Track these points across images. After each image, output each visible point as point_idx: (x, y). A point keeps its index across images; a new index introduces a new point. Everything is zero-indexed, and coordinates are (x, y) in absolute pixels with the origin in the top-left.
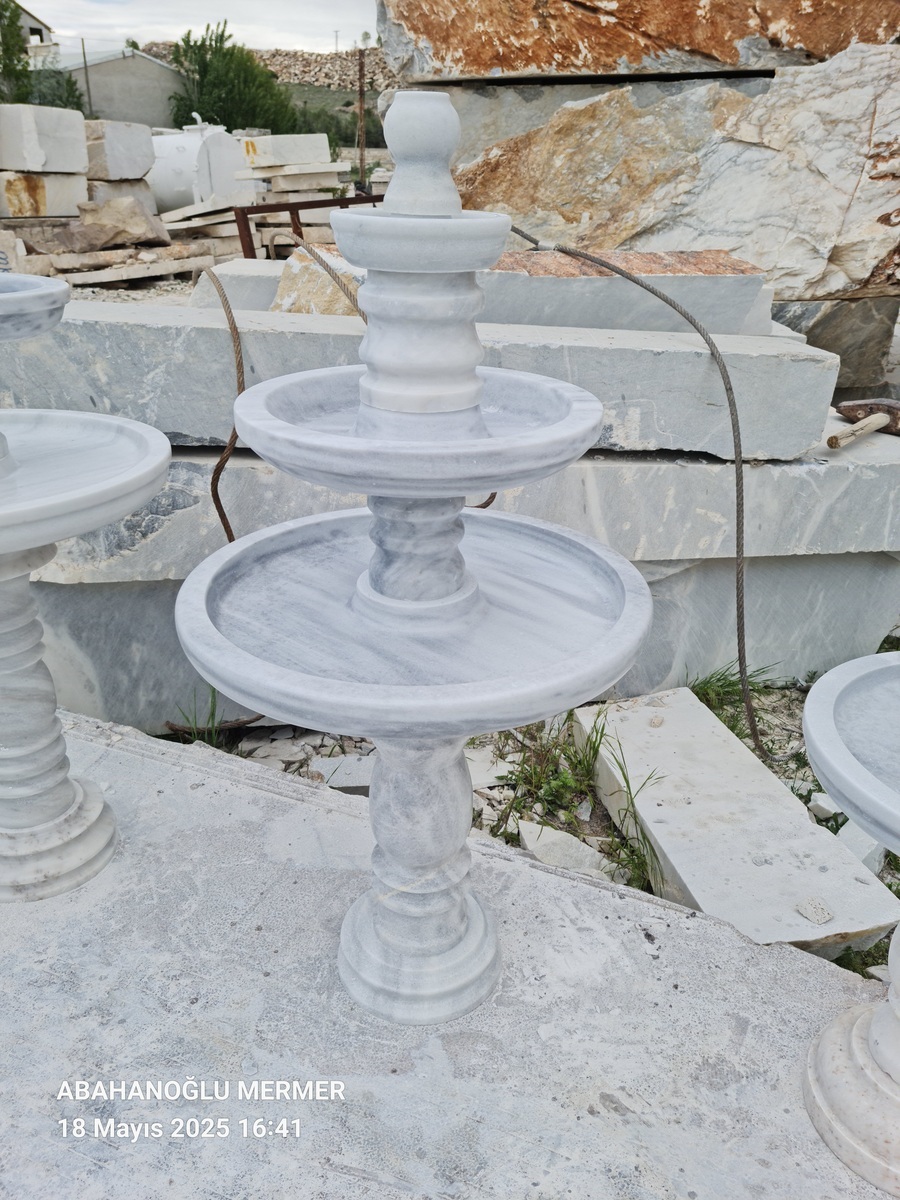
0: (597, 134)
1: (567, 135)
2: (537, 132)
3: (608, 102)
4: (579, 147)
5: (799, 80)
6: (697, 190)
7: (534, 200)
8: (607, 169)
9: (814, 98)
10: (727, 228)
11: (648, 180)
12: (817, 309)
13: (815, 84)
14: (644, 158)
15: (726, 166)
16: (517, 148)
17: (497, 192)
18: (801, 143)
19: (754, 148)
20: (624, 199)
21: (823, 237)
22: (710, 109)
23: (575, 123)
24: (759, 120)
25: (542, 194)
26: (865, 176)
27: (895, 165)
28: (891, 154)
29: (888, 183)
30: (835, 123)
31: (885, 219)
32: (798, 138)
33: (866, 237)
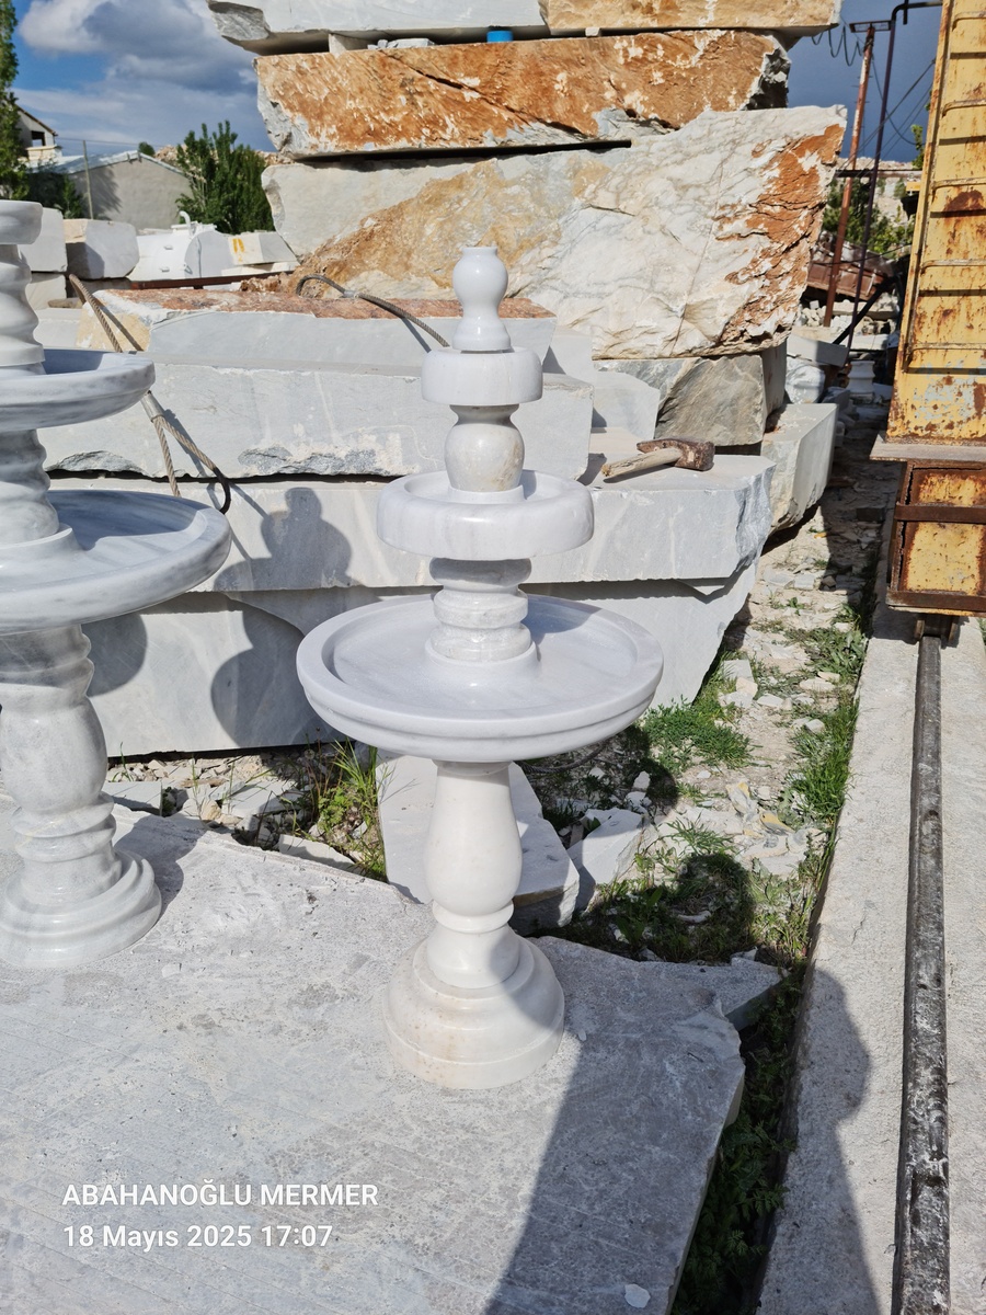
0: (465, 203)
1: (437, 205)
2: (410, 202)
3: (474, 173)
4: (449, 216)
5: (654, 148)
6: (560, 255)
7: (407, 267)
8: (476, 236)
9: (667, 165)
10: (589, 290)
11: (514, 246)
12: (678, 366)
13: (669, 152)
14: (510, 225)
15: (587, 231)
16: (394, 215)
17: (372, 260)
18: (656, 208)
19: (612, 213)
21: (677, 295)
22: (570, 178)
23: (443, 193)
24: (617, 188)
25: (415, 261)
26: (713, 237)
27: (739, 225)
28: (736, 216)
29: (735, 243)
30: (686, 188)
31: (732, 277)
32: (652, 203)
33: (715, 296)
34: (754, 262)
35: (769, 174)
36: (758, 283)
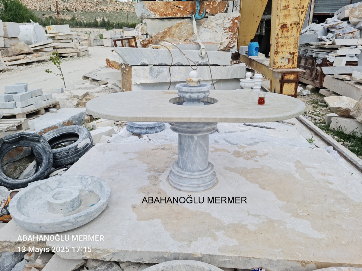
0: (182, 26)
1: (178, 27)
2: (173, 26)
3: (183, 21)
4: (180, 29)
5: (212, 18)
7: (173, 37)
8: (185, 32)
9: (214, 21)
11: (191, 33)
13: (214, 19)
16: (170, 29)
17: (167, 36)
19: (207, 28)
20: (188, 36)
21: (219, 41)
23: (179, 25)
24: (207, 24)
25: (175, 35)
26: (224, 32)
27: (227, 30)
28: (227, 29)
29: (227, 33)
30: (218, 24)
31: (227, 38)
32: (213, 27)
33: (225, 41)
34: (230, 36)
35: (231, 23)
36: (231, 39)
